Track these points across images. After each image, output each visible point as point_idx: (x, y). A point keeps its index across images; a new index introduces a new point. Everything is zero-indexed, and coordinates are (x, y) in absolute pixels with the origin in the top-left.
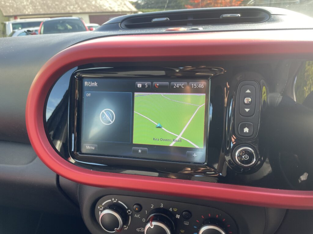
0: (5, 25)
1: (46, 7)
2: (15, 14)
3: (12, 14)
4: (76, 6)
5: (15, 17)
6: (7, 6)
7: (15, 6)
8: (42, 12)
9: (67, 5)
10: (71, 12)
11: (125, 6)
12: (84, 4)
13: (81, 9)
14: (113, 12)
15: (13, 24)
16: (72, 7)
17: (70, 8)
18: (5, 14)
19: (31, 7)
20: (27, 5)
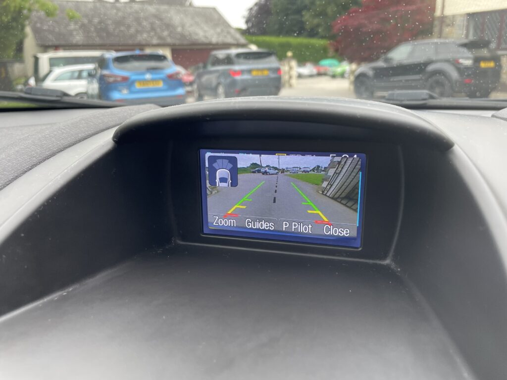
0: (36, 60)
1: (104, 34)
2: (56, 43)
3: (50, 43)
4: (152, 34)
5: (56, 48)
6: (45, 30)
7: (57, 30)
8: (98, 41)
9: (137, 31)
10: (144, 42)
11: (229, 37)
12: (164, 31)
13: (160, 38)
14: (210, 44)
15: (51, 59)
16: (145, 35)
17: (142, 36)
19: (81, 33)
20: (75, 30)
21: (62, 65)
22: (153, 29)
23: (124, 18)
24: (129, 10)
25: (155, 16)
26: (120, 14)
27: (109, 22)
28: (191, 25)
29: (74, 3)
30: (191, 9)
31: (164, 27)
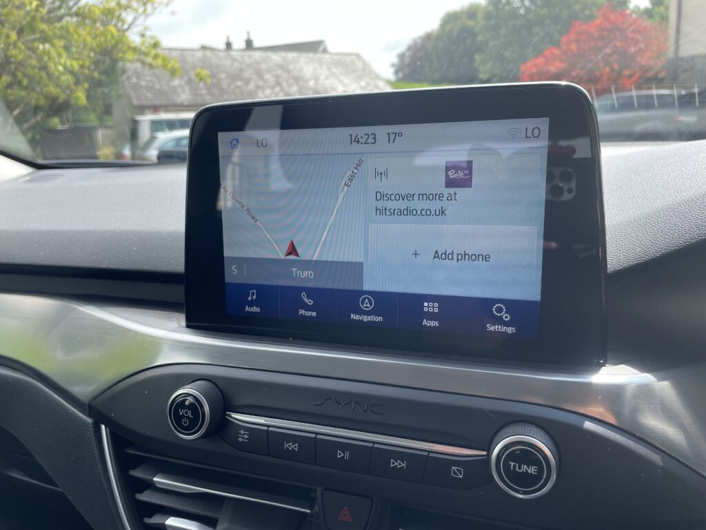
0: (135, 124)
1: (216, 92)
2: (157, 102)
3: (149, 103)
4: (277, 89)
5: (156, 109)
6: (142, 87)
7: (157, 86)
9: (258, 87)
12: (290, 85)
15: (152, 122)
16: (268, 92)
17: (263, 93)
18: (135, 102)
19: (188, 91)
20: (180, 86)
21: (168, 130)
22: (278, 84)
23: (241, 70)
24: (247, 60)
25: (281, 67)
26: (236, 65)
27: (223, 76)
28: (327, 78)
29: (178, 52)
30: (327, 56)
31: (292, 81)
